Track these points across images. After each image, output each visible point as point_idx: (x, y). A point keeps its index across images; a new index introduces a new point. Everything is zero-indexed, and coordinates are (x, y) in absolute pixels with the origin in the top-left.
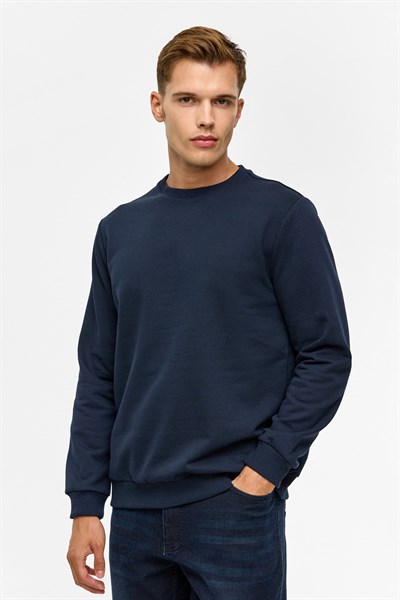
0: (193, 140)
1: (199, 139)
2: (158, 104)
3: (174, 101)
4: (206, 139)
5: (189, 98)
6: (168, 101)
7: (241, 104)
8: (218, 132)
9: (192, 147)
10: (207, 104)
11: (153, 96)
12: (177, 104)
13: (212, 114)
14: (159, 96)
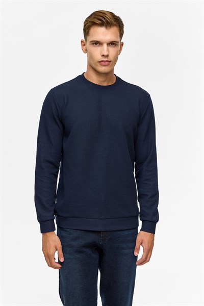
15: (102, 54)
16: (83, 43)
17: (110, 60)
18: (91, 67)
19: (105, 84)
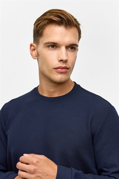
15: (60, 59)
16: (33, 48)
17: (68, 67)
18: (43, 75)
19: (56, 95)
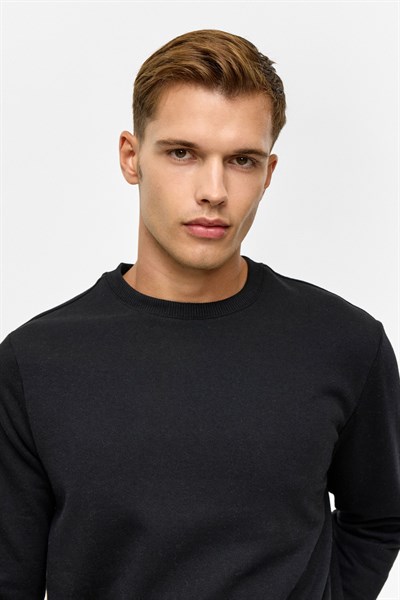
0: (187, 224)
1: (197, 223)
2: (131, 153)
3: (160, 153)
4: (210, 225)
5: (184, 150)
6: (148, 151)
7: (273, 163)
8: (233, 212)
9: (183, 235)
10: (215, 164)
11: (123, 139)
12: (163, 159)
13: (225, 182)
14: (134, 140)
